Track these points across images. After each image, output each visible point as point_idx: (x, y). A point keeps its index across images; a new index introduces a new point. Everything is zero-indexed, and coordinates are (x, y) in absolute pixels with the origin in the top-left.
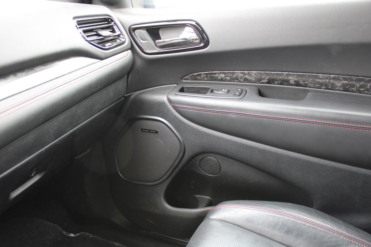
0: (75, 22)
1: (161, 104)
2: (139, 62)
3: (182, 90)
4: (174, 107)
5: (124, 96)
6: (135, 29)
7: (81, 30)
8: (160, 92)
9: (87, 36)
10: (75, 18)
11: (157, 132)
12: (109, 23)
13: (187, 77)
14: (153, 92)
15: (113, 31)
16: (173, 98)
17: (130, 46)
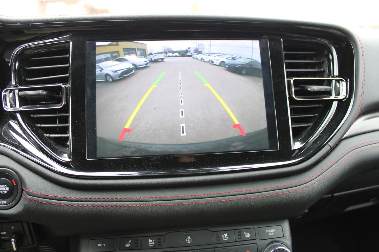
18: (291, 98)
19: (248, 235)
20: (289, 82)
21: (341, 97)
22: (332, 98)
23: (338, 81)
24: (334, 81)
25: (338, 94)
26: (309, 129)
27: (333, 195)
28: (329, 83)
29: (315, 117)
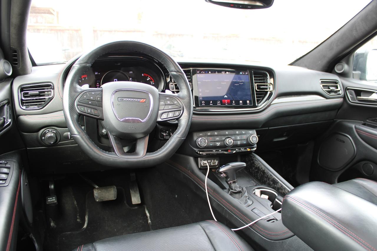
0: (320, 81)
1: (351, 128)
2: (345, 106)
3: (364, 124)
4: (357, 131)
5: (333, 120)
6: (348, 89)
7: (322, 85)
8: (353, 123)
9: (324, 88)
10: (321, 80)
11: (344, 142)
12: (336, 84)
13: (369, 119)
14: (349, 122)
15: (337, 88)
16: (357, 126)
17: (343, 96)
18: (256, 90)
19: (244, 133)
20: (255, 85)
21: (270, 90)
22: (268, 90)
23: (270, 85)
24: (268, 85)
25: (269, 89)
26: (261, 100)
27: (269, 128)
28: (267, 85)
29: (262, 96)
